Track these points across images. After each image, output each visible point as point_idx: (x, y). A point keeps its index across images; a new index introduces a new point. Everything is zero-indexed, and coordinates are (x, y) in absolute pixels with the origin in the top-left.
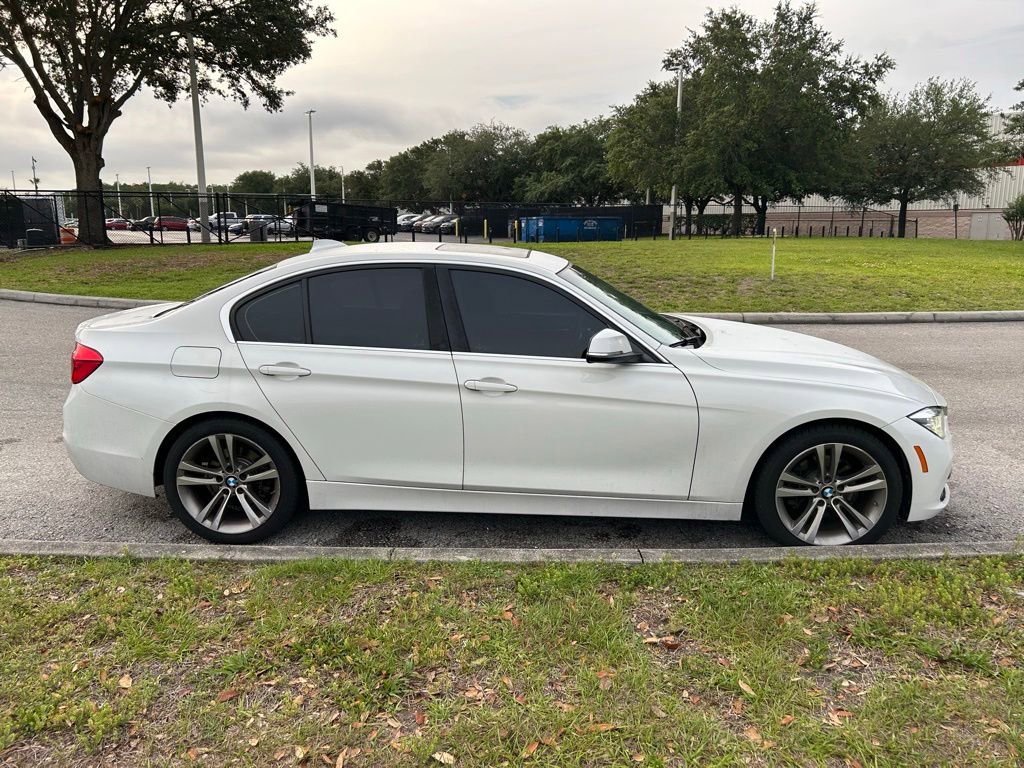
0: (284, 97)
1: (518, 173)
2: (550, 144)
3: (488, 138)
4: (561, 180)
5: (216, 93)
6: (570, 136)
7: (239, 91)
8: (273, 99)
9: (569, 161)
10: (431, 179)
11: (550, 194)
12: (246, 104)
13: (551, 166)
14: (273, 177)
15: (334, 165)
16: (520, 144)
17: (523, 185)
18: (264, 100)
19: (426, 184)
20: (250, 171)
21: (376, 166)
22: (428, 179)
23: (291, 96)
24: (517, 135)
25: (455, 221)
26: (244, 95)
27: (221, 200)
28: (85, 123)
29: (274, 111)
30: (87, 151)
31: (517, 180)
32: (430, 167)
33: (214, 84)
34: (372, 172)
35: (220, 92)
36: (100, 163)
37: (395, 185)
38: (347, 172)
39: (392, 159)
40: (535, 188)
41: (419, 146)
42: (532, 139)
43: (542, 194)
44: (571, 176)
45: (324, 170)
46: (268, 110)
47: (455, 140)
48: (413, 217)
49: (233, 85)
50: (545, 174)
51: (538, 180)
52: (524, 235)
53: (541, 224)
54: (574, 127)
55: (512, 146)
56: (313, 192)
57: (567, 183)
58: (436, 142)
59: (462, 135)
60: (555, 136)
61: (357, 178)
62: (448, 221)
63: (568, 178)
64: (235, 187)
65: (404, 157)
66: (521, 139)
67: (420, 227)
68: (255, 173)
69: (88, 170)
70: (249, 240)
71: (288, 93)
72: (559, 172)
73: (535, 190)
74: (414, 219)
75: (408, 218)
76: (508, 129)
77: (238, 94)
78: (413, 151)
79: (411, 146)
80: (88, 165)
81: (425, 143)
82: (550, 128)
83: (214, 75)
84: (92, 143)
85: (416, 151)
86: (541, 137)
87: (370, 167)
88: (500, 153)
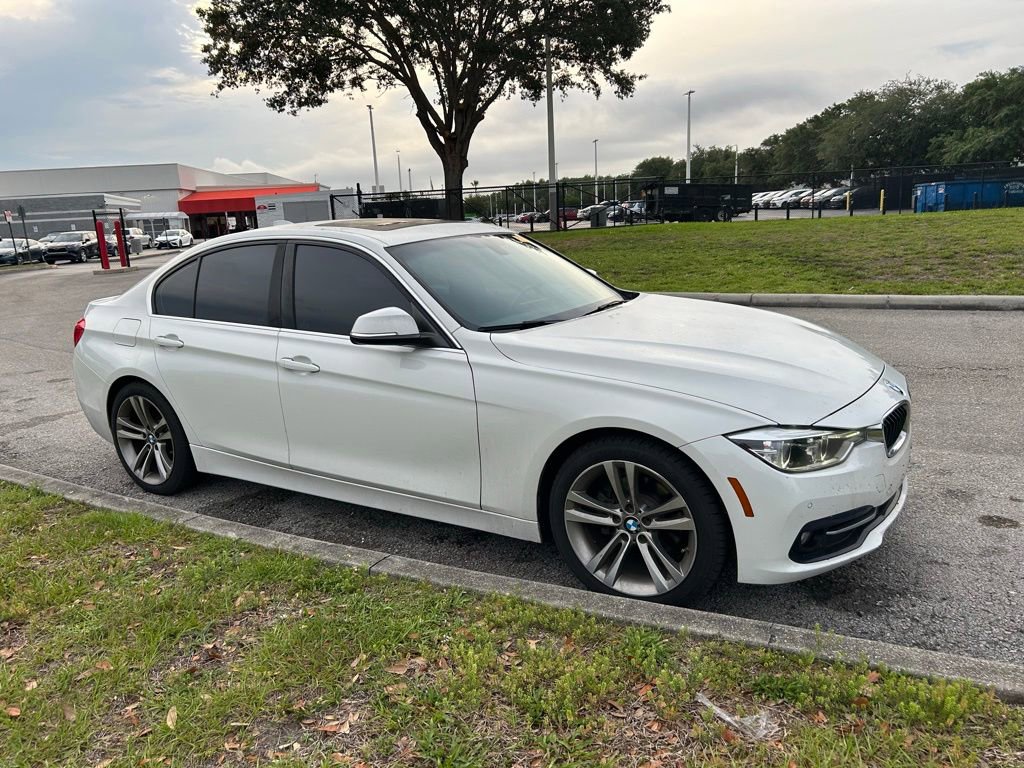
0: (637, 83)
1: (936, 134)
2: (980, 95)
3: (901, 97)
4: (991, 136)
5: (575, 87)
6: (1010, 81)
7: (593, 82)
8: (624, 84)
9: (1004, 112)
10: (826, 150)
11: (975, 154)
12: (598, 93)
13: (980, 120)
14: (671, 162)
15: (731, 145)
16: (943, 98)
17: (941, 146)
18: (616, 87)
19: (820, 156)
20: (650, 158)
21: (773, 141)
22: (824, 150)
23: (644, 80)
24: (939, 88)
25: (847, 194)
26: (596, 85)
27: (560, 190)
28: (453, 130)
29: (625, 97)
30: (453, 155)
31: (933, 140)
32: (826, 136)
33: (575, 79)
34: (768, 148)
35: (579, 86)
36: (464, 164)
37: (790, 159)
38: (741, 151)
39: (788, 132)
40: (954, 149)
41: (819, 115)
42: (959, 90)
43: (965, 154)
44: (1006, 130)
45: (721, 151)
46: (619, 96)
47: (862, 102)
48: (802, 192)
49: (587, 77)
50: (971, 130)
51: (961, 139)
52: (919, 205)
53: (941, 191)
54: (1014, 71)
55: (933, 101)
56: (688, 176)
57: (999, 139)
58: (838, 108)
59: (871, 96)
60: (990, 83)
61: (751, 156)
62: (841, 194)
63: (1001, 133)
64: (634, 175)
65: (801, 128)
66: (946, 91)
67: (807, 202)
68: (654, 160)
69: (454, 170)
70: (589, 226)
71: (640, 78)
72: (992, 126)
73: (955, 150)
74: (802, 195)
75: (796, 194)
76: (928, 83)
77: (592, 85)
78: (810, 121)
79: (811, 116)
80: (454, 165)
81: (827, 110)
82: (981, 74)
83: (573, 71)
84: (458, 146)
85: (816, 120)
86: (969, 86)
87: (765, 143)
88: (917, 111)
